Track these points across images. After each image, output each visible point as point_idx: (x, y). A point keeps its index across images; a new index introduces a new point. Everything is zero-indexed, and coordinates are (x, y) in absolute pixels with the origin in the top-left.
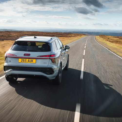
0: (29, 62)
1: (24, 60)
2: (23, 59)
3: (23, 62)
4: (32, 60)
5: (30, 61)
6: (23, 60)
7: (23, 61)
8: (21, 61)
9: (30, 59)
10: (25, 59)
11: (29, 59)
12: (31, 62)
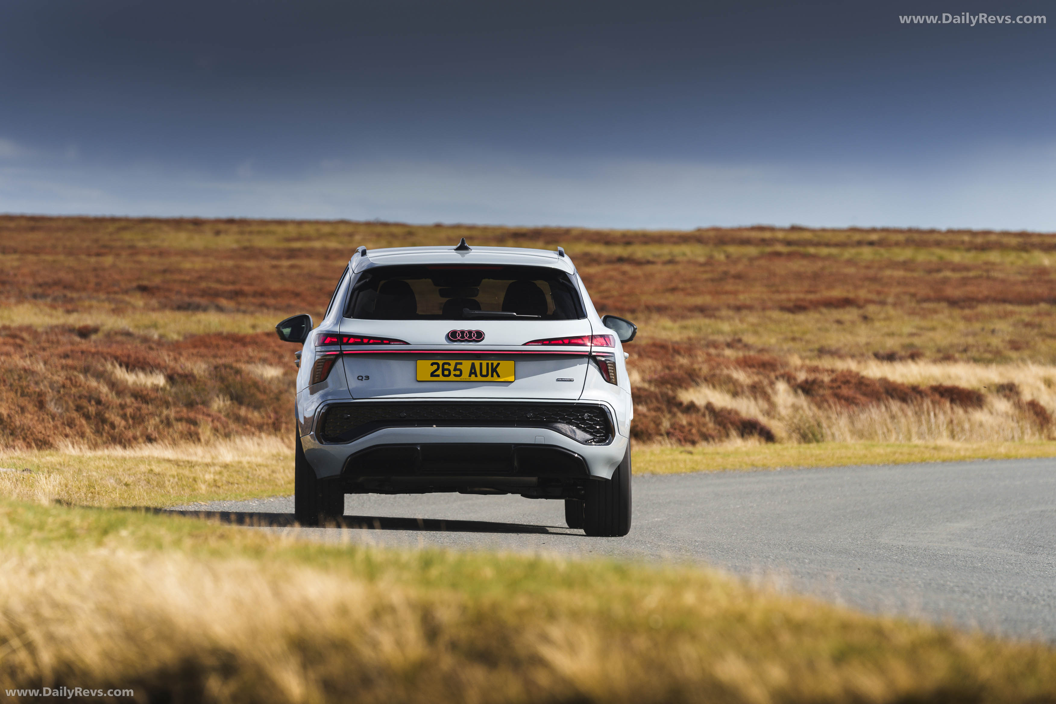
0: (480, 378)
1: (446, 367)
2: (441, 362)
3: (442, 378)
4: (495, 363)
5: (484, 373)
6: (444, 370)
7: (439, 373)
8: (432, 375)
9: (484, 363)
10: (453, 363)
11: (477, 363)
12: (489, 378)
